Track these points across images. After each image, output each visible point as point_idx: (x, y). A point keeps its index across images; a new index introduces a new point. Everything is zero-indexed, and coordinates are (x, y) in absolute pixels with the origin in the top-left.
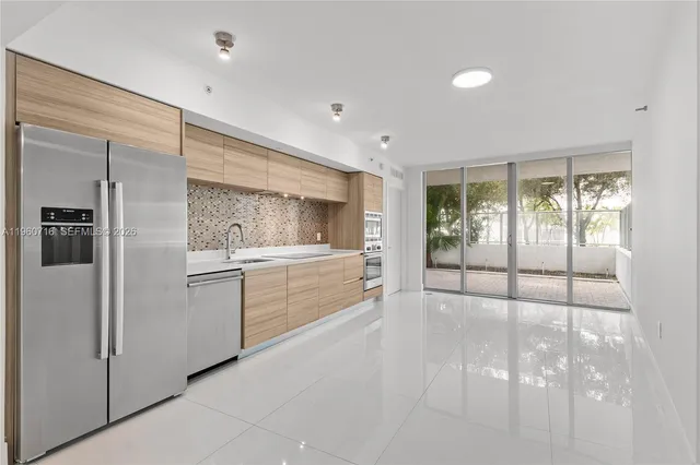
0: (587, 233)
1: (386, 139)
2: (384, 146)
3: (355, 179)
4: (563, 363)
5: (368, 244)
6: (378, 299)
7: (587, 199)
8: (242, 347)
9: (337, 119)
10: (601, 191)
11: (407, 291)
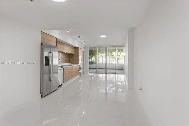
0: (119, 61)
1: (85, 42)
2: (84, 43)
3: (77, 49)
4: (114, 88)
5: (79, 63)
6: (80, 75)
7: (119, 53)
8: (63, 82)
9: (79, 39)
10: (121, 52)
11: (85, 73)
